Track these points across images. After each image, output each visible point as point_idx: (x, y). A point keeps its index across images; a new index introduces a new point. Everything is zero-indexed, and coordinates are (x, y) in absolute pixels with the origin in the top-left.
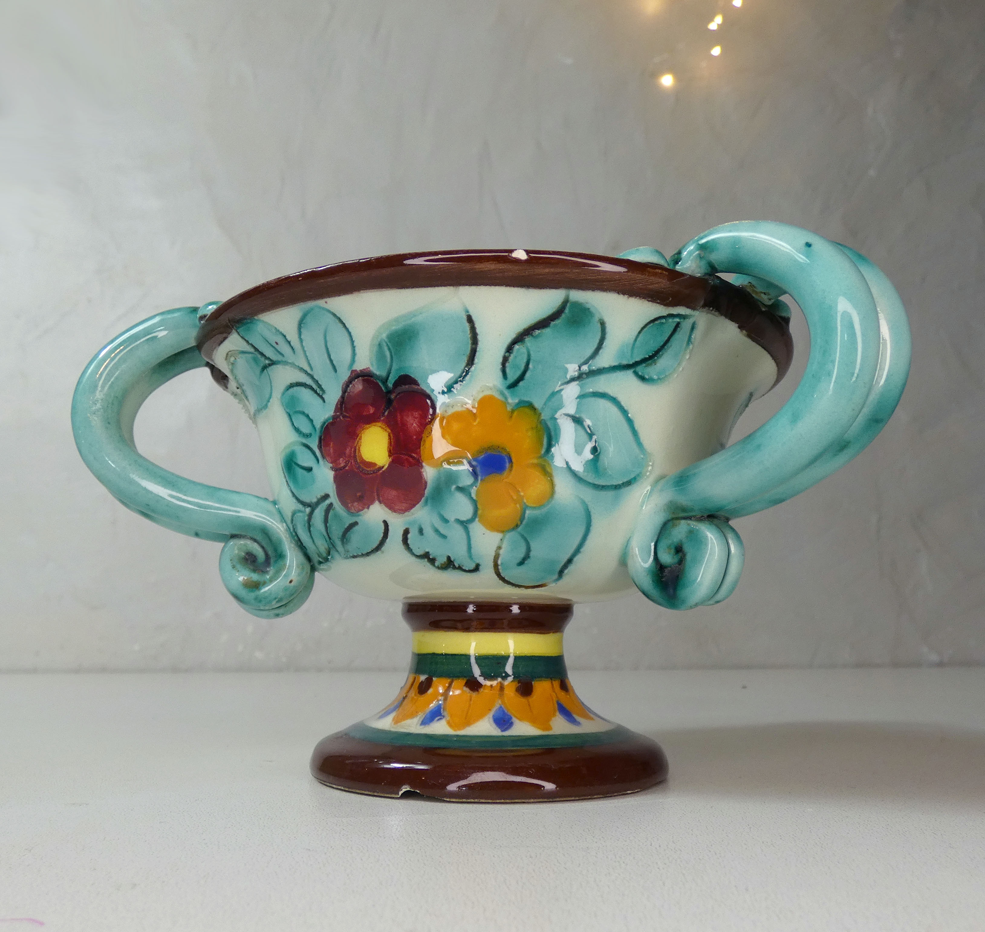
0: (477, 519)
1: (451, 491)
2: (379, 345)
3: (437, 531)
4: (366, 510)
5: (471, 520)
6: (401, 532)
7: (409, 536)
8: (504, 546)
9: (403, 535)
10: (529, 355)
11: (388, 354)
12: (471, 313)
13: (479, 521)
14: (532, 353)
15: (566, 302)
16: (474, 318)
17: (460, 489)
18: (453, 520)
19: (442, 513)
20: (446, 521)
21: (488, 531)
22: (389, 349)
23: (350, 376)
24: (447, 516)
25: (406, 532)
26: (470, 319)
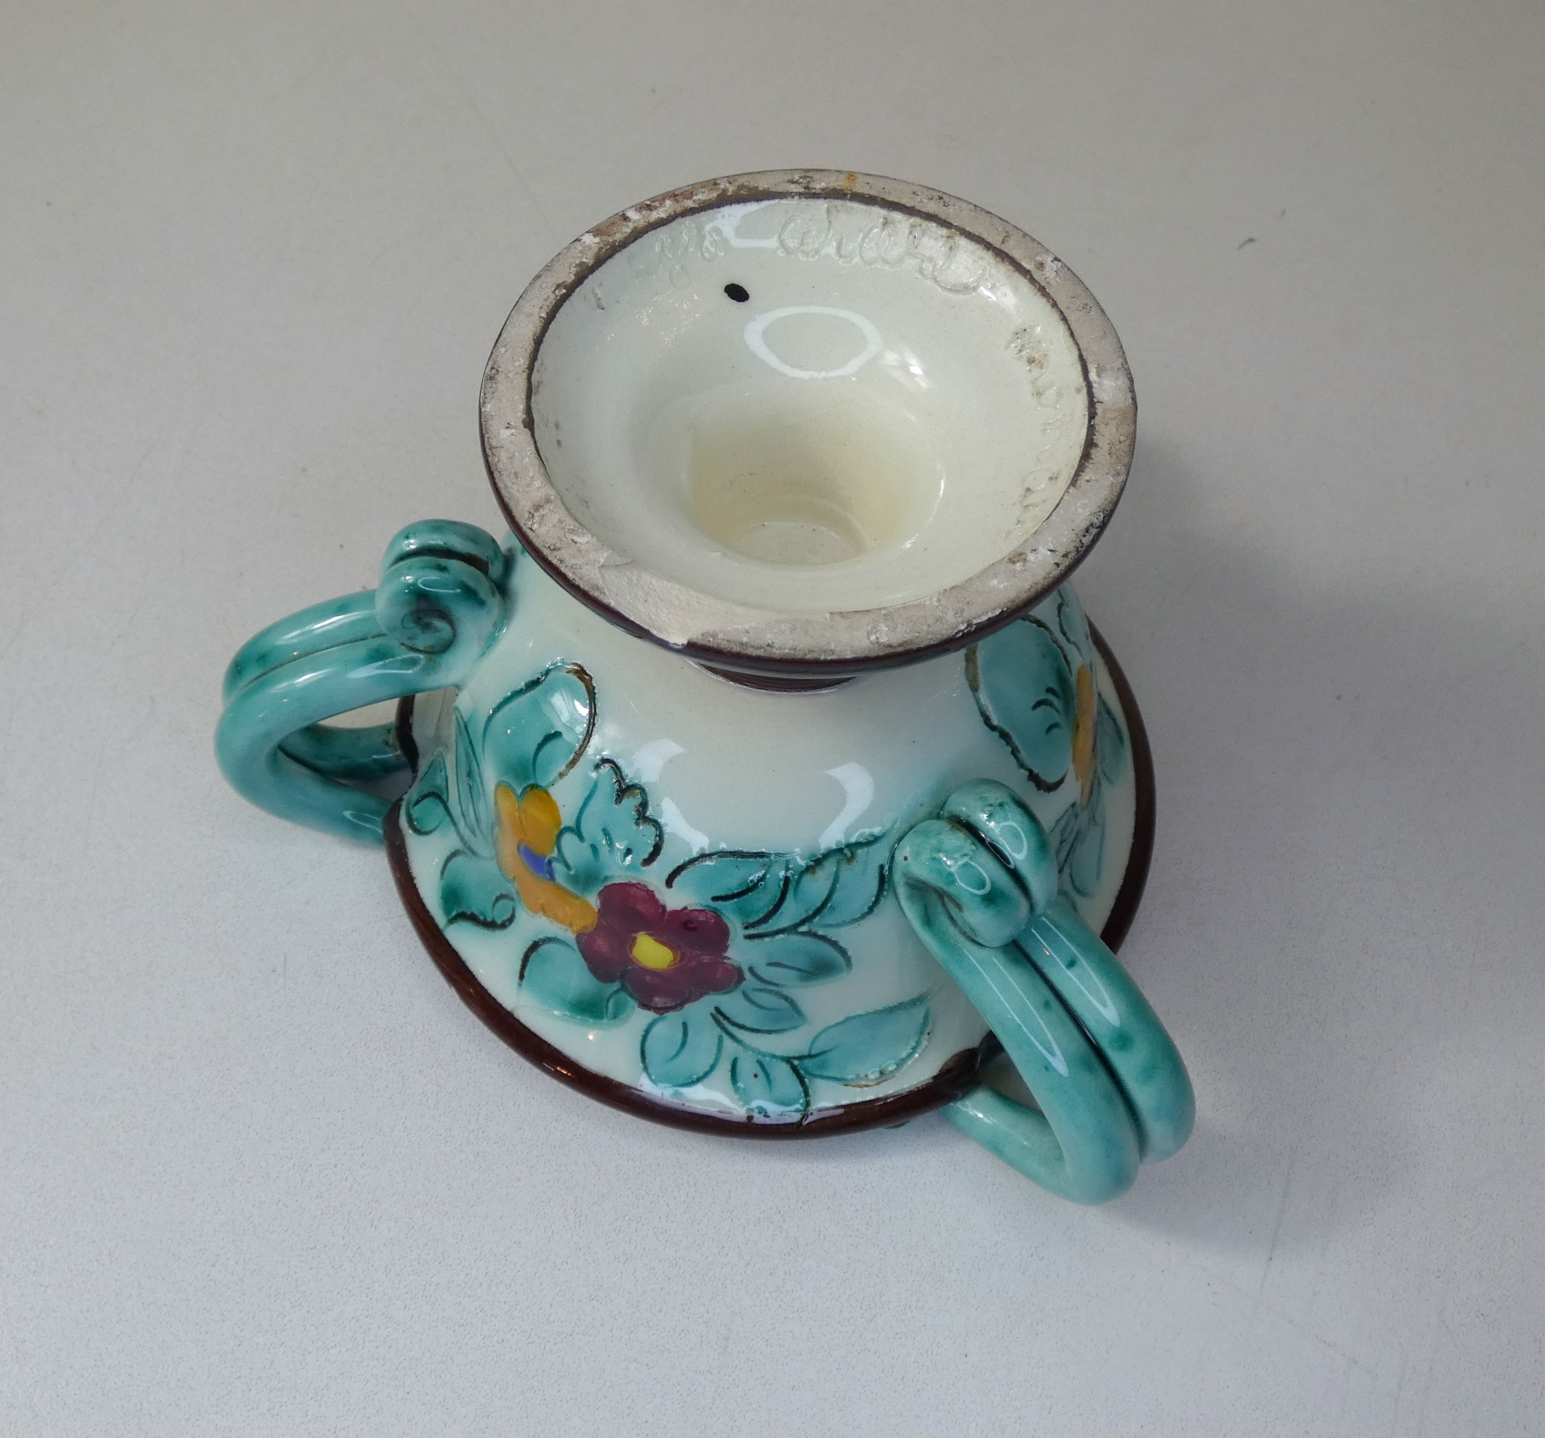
0: (562, 827)
1: (576, 872)
2: (615, 1017)
3: (611, 844)
4: (689, 908)
5: (568, 829)
6: (655, 864)
7: (646, 856)
8: (556, 774)
9: (654, 860)
10: (494, 905)
11: (610, 1005)
12: (517, 980)
13: (560, 824)
14: (491, 906)
15: (451, 921)
16: (518, 975)
17: (568, 866)
18: (585, 845)
19: (592, 858)
20: (594, 848)
21: (558, 804)
22: (607, 1008)
23: (666, 1012)
24: (589, 852)
25: (648, 861)
26: (522, 977)
